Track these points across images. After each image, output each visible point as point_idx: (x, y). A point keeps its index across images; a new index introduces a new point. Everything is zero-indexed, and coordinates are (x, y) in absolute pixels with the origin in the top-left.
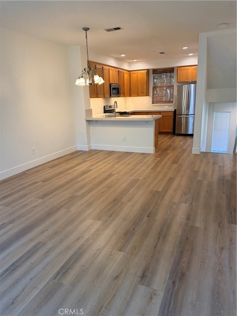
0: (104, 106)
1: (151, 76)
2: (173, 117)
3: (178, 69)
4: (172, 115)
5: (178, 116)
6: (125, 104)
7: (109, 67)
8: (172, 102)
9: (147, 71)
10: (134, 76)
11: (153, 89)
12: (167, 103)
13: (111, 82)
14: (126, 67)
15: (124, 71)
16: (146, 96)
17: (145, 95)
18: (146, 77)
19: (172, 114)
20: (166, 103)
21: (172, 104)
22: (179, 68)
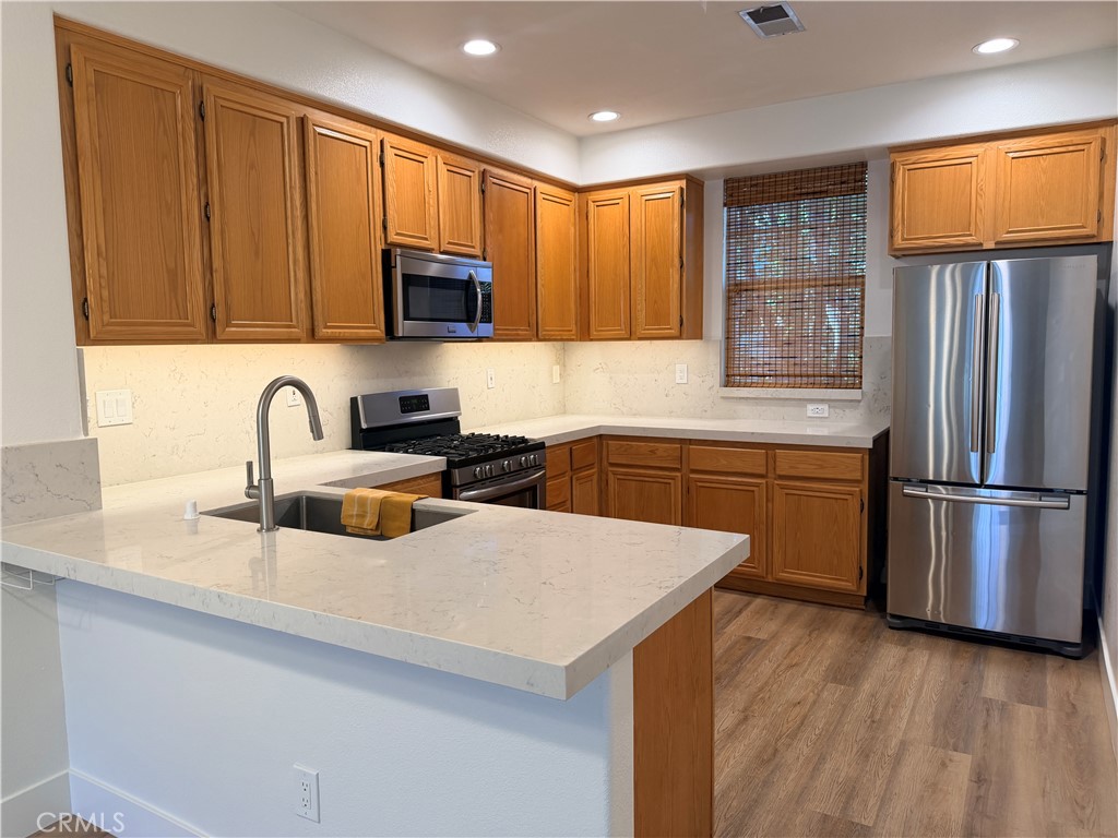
0: (354, 401)
1: (718, 217)
2: (865, 487)
3: (893, 165)
4: (857, 476)
5: (907, 490)
6: (557, 379)
7: (382, 134)
8: (853, 379)
9: (683, 183)
10: (607, 220)
11: (729, 298)
12: (821, 386)
13: (393, 238)
14: (548, 156)
15: (536, 183)
16: (679, 337)
17: (674, 332)
18: (676, 225)
19: (857, 469)
20: (814, 385)
21: (855, 394)
22: (899, 158)
